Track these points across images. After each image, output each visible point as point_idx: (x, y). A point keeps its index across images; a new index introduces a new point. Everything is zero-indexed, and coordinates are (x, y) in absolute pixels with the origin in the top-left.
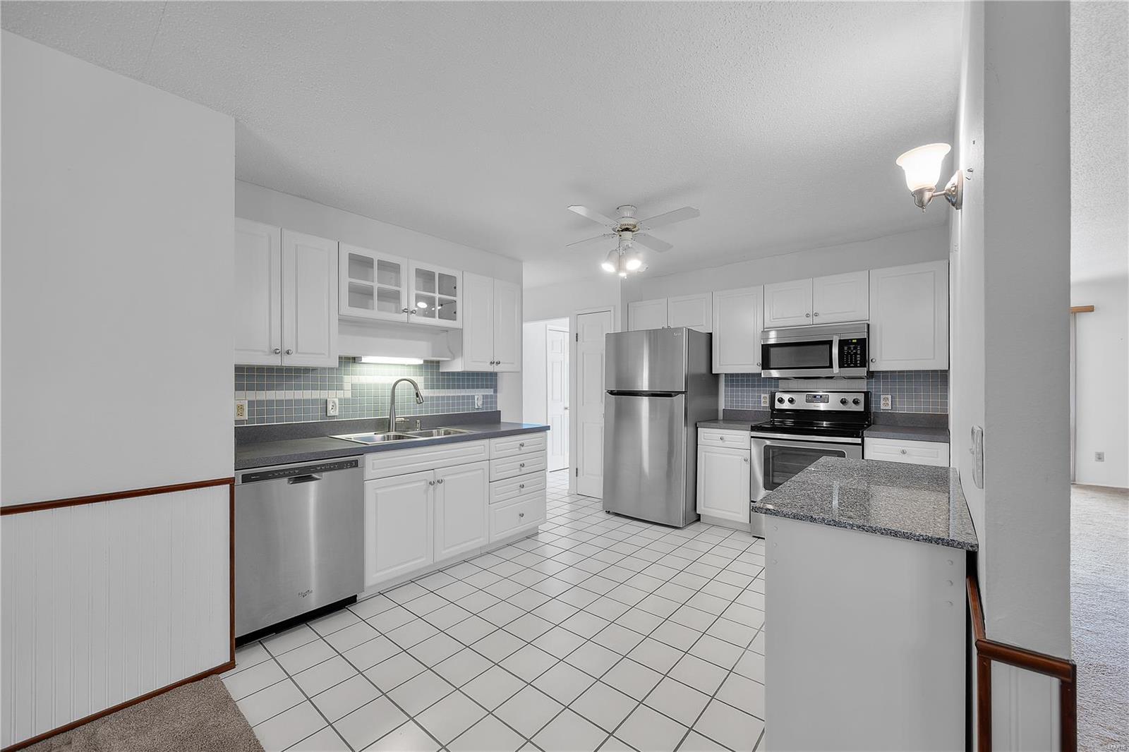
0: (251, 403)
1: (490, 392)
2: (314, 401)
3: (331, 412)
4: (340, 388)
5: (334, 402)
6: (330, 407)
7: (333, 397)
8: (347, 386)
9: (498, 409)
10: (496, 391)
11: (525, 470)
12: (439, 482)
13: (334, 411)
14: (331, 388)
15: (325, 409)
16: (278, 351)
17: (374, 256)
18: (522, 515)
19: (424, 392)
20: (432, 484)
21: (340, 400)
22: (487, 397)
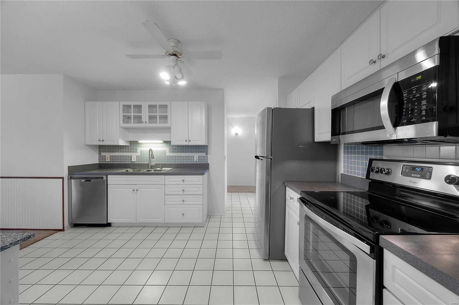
0: (110, 156)
1: (204, 154)
2: (128, 156)
4: (136, 152)
5: (134, 157)
7: (134, 155)
8: (139, 151)
9: (208, 163)
10: (207, 154)
11: (185, 193)
12: (137, 190)
13: (134, 160)
14: (133, 152)
15: (131, 159)
16: (99, 140)
17: (132, 103)
18: (183, 215)
19: (168, 154)
20: (133, 190)
21: (136, 156)
22: (201, 156)
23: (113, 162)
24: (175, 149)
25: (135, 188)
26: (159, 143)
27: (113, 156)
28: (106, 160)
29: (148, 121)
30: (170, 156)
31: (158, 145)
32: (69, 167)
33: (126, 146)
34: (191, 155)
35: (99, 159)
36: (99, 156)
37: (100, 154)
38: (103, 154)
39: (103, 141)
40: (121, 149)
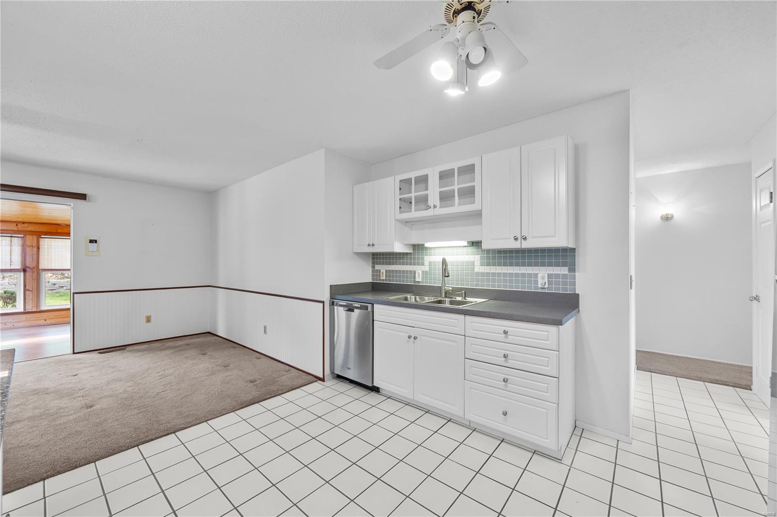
0: (386, 271)
1: (564, 270)
2: (411, 271)
3: (417, 280)
4: (423, 264)
5: (419, 273)
6: (417, 276)
7: (419, 270)
8: (426, 263)
9: (577, 293)
10: (572, 269)
11: (511, 363)
12: (415, 338)
13: (419, 278)
14: (418, 265)
15: (415, 277)
16: (369, 245)
17: (413, 175)
18: (505, 414)
19: (479, 268)
20: (409, 337)
21: (423, 272)
22: (557, 276)
23: (390, 281)
24: (494, 258)
25: (413, 332)
26: (461, 247)
27: (390, 271)
28: (381, 278)
29: (438, 203)
30: (483, 274)
31: (460, 250)
32: (331, 286)
33: (407, 254)
34: (531, 272)
35: (373, 275)
36: (373, 271)
37: (373, 267)
38: (377, 267)
39: (373, 245)
40: (400, 258)
